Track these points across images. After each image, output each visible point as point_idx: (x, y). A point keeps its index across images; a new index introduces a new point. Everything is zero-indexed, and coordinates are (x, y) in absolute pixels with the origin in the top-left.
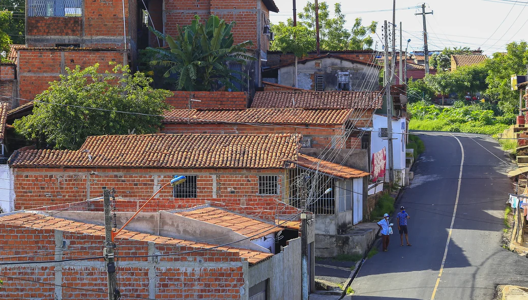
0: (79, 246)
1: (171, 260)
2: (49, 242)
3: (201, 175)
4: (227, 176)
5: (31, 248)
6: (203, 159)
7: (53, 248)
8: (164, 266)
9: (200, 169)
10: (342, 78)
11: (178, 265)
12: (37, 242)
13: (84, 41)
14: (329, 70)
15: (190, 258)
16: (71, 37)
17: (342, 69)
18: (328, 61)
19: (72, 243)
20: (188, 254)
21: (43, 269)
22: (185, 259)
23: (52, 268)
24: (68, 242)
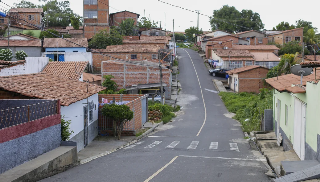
0: (130, 68)
1: (152, 71)
2: (122, 67)
3: (138, 55)
4: (144, 55)
5: (118, 68)
6: (137, 51)
7: (123, 68)
8: (151, 73)
9: (138, 53)
10: (157, 34)
11: (154, 72)
12: (119, 67)
13: (98, 24)
14: (154, 32)
15: (157, 71)
16: (95, 23)
17: (157, 32)
18: (153, 30)
19: (128, 67)
20: (156, 70)
21: (121, 74)
22: (156, 71)
23: (123, 73)
24: (127, 67)
